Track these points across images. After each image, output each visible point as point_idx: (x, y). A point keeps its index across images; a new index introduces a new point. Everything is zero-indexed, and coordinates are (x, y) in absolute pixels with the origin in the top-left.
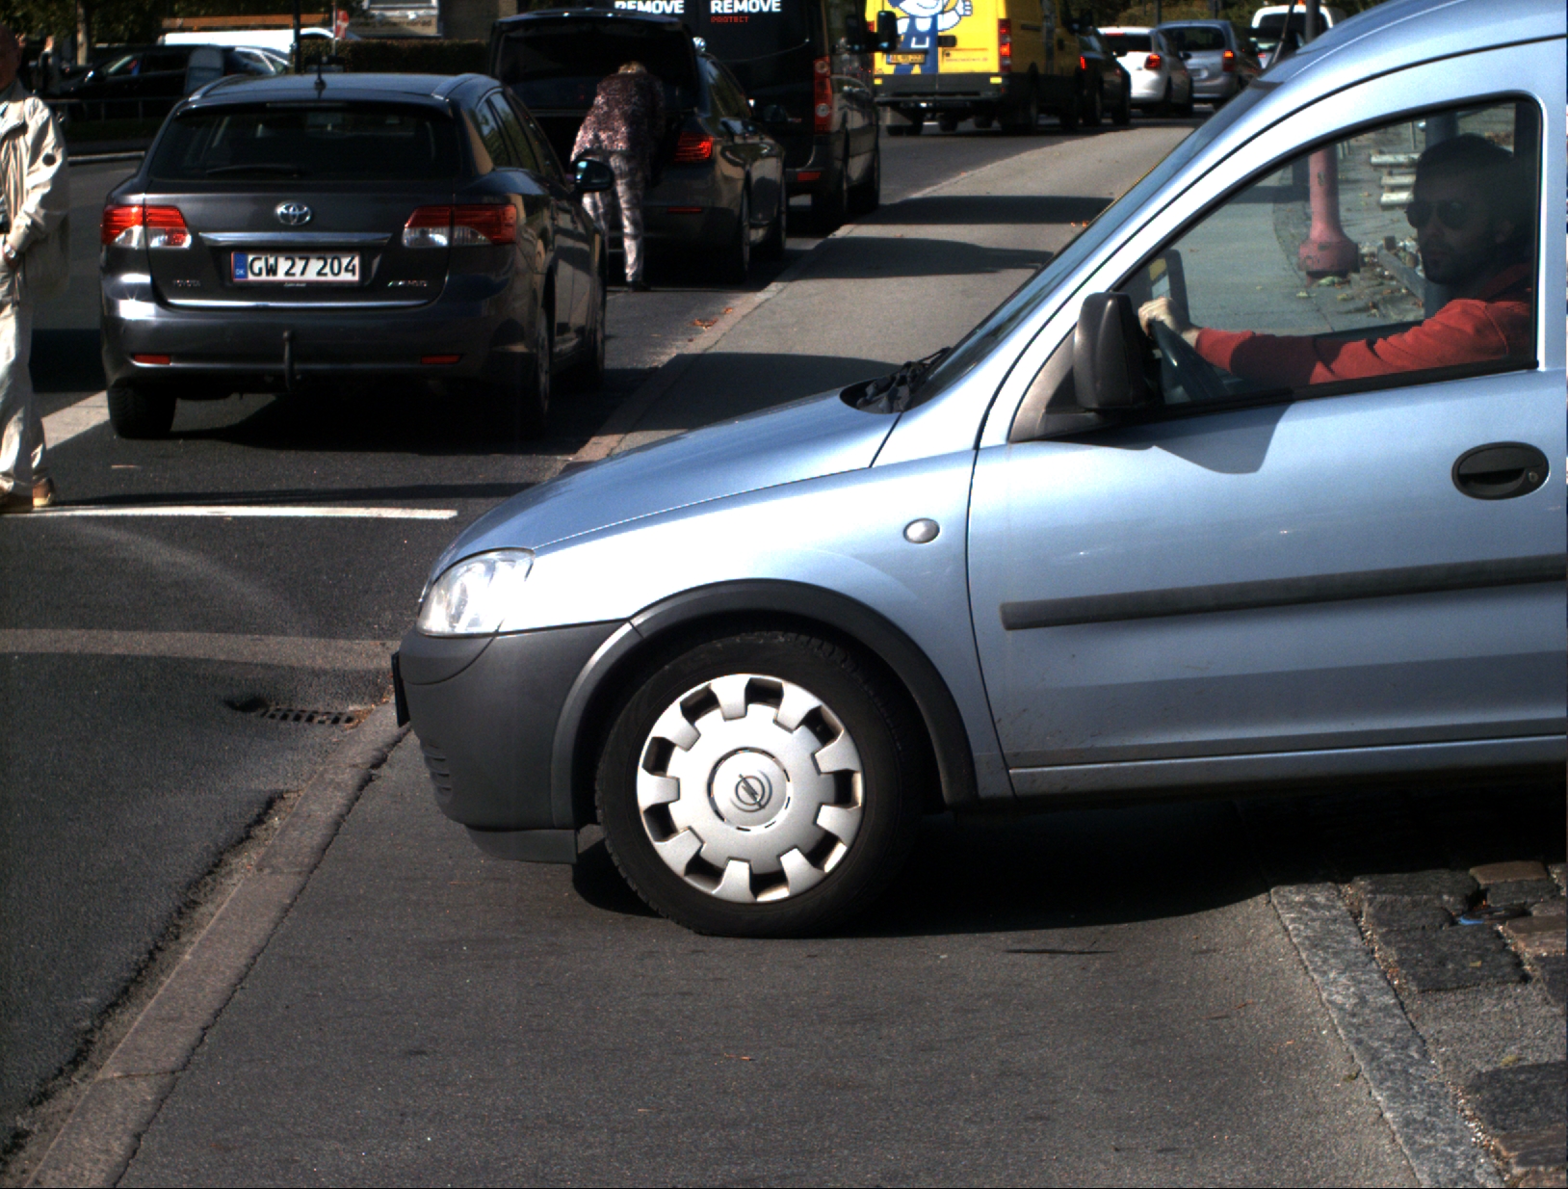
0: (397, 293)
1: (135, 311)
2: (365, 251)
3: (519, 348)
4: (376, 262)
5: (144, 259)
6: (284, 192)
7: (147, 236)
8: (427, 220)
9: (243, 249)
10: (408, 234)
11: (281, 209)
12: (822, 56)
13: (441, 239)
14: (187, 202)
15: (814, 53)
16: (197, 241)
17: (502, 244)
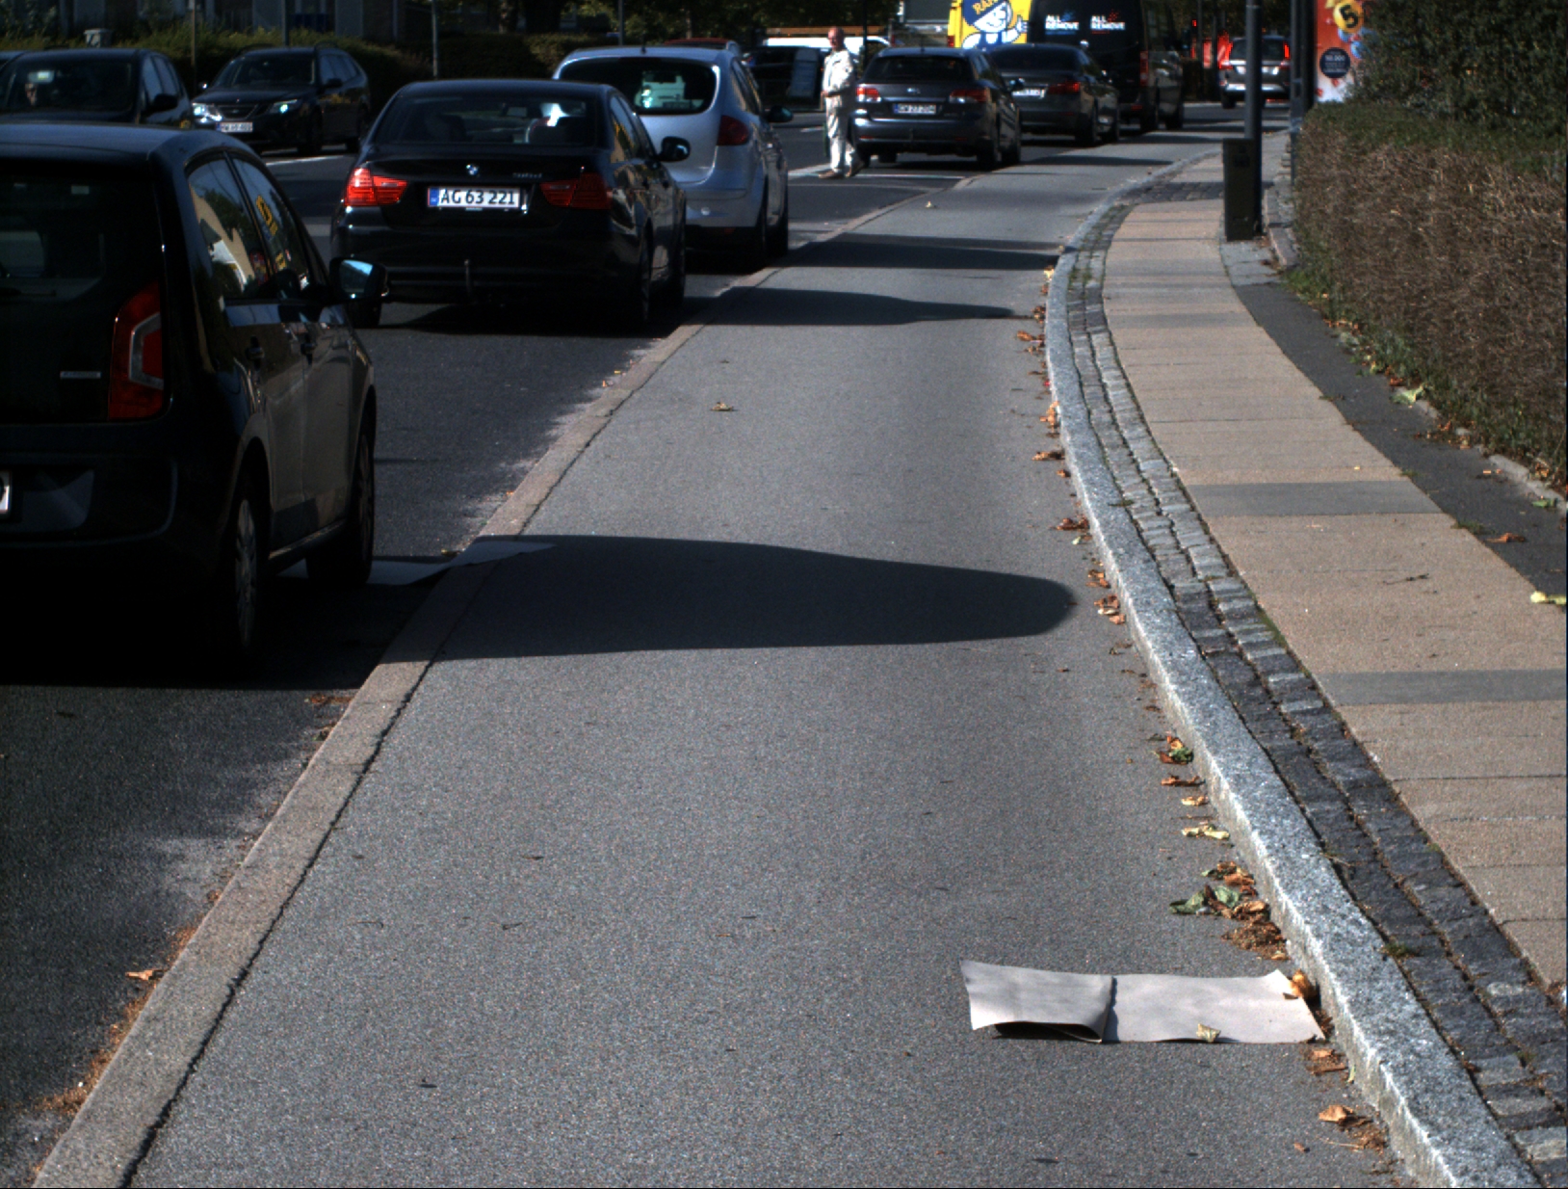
0: (947, 118)
1: (860, 122)
2: (937, 104)
3: (987, 137)
4: (941, 108)
5: (864, 105)
6: (911, 84)
7: (866, 98)
8: (958, 94)
9: (897, 103)
10: (951, 99)
11: (910, 90)
12: (1144, 50)
13: (962, 100)
14: (879, 87)
15: (1140, 48)
16: (883, 101)
17: (982, 103)
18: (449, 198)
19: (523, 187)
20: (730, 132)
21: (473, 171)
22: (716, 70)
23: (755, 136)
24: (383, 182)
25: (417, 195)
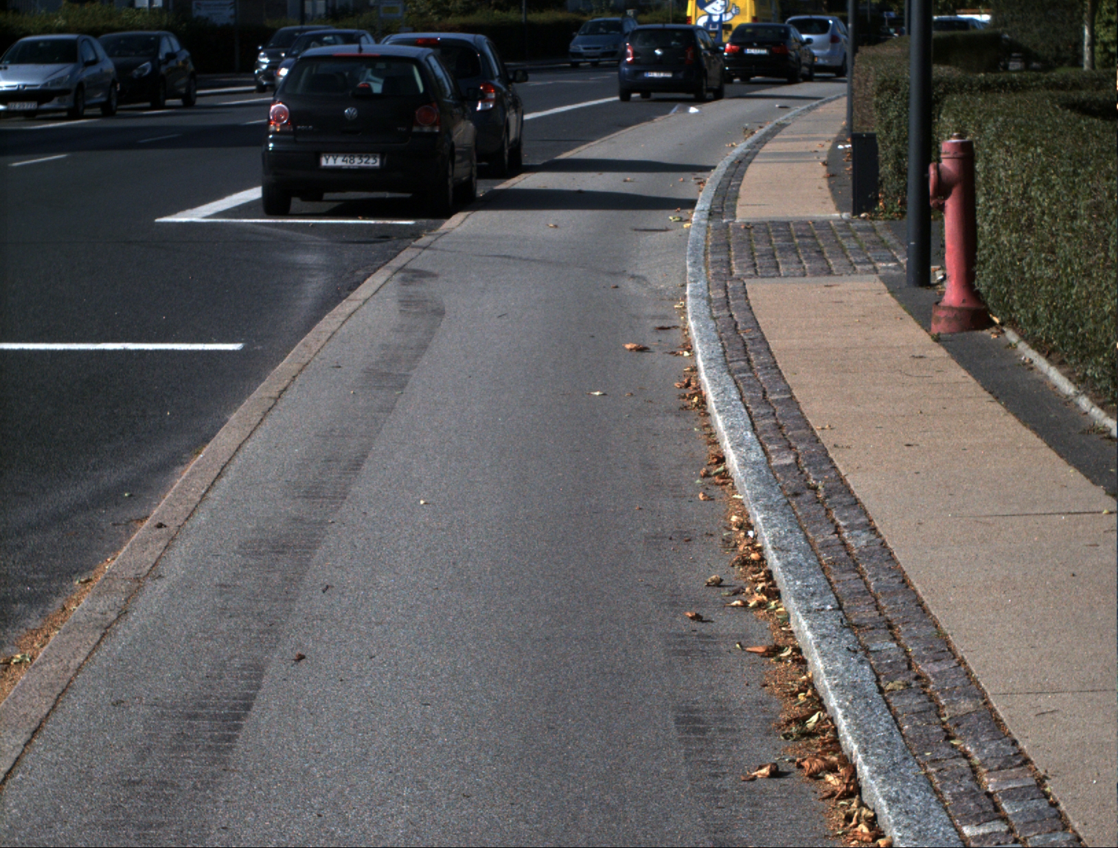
18: (750, 51)
19: (767, 48)
20: (834, 39)
21: (755, 44)
22: (831, 22)
23: (842, 40)
24: (734, 47)
25: (742, 50)
